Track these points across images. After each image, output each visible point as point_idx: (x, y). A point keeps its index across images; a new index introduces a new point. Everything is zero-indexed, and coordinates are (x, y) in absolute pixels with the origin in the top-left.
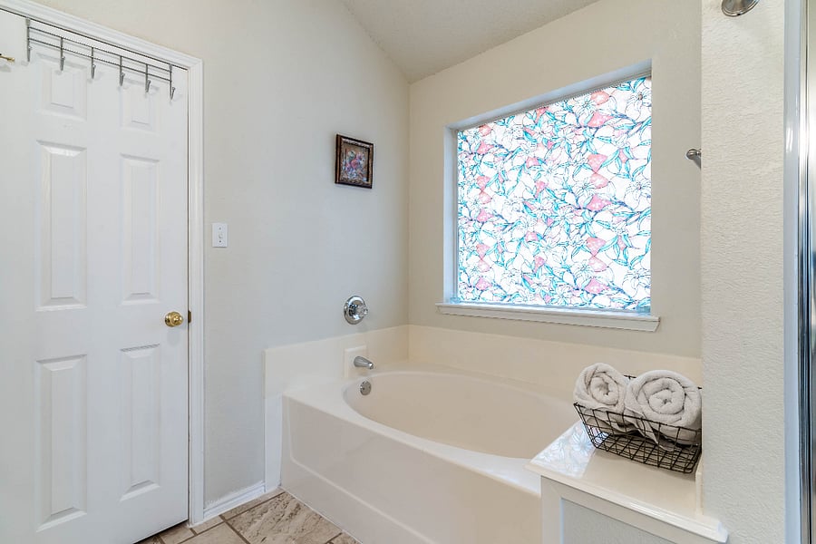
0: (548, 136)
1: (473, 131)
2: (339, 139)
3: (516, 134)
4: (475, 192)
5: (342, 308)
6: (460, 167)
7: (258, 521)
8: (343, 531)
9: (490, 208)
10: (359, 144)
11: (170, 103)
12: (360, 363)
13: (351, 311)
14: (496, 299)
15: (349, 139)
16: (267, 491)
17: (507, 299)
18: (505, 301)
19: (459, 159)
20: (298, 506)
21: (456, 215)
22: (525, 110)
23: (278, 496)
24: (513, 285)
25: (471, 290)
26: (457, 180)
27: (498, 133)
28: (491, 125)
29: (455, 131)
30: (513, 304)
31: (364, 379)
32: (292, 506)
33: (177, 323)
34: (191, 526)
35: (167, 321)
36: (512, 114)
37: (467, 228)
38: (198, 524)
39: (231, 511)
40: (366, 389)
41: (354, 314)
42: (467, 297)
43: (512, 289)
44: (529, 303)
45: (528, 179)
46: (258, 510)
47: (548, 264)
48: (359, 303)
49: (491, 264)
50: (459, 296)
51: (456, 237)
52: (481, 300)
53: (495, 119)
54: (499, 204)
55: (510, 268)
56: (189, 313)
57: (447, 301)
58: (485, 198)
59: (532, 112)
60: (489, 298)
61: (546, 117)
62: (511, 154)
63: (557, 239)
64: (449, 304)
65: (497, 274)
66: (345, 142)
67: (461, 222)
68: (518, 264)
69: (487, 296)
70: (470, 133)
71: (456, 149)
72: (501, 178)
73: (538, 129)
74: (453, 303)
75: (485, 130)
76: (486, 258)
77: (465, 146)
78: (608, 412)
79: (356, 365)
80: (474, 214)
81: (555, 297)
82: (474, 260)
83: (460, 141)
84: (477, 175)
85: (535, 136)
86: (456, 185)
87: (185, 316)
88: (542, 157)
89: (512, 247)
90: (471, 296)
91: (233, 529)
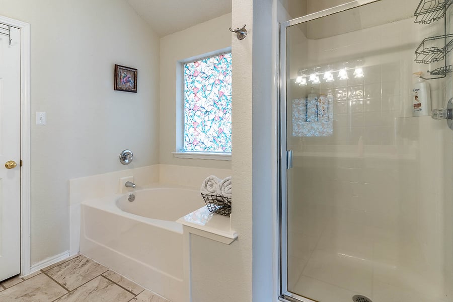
0: (224, 70)
1: (191, 64)
2: (116, 66)
3: (211, 67)
4: (193, 95)
5: (119, 156)
6: (185, 82)
7: (63, 270)
8: (110, 269)
9: (199, 103)
10: (129, 69)
11: (9, 47)
12: (128, 185)
13: (124, 158)
14: (201, 150)
15: (122, 66)
16: (71, 256)
17: (207, 149)
18: (206, 150)
19: (185, 78)
20: (88, 261)
21: (183, 106)
22: (214, 56)
23: (77, 257)
24: (209, 142)
25: (190, 145)
26: (184, 89)
27: (202, 66)
28: (199, 62)
29: (183, 64)
30: (210, 152)
31: (131, 193)
32: (84, 261)
33: (12, 167)
34: (22, 277)
35: (7, 166)
36: (209, 57)
37: (188, 113)
38: (26, 275)
39: (47, 267)
40: (132, 198)
41: (126, 159)
42: (189, 149)
43: (209, 144)
44: (216, 151)
45: (215, 90)
46: (64, 265)
47: (224, 132)
48: (129, 154)
49: (199, 132)
50: (185, 148)
51: (183, 118)
52: (195, 150)
53: (201, 59)
54: (202, 102)
55: (208, 134)
56: (21, 162)
57: (178, 151)
58: (197, 99)
59: (217, 57)
60: (199, 149)
61: (224, 60)
62: (208, 77)
63: (228, 120)
64: (179, 153)
65: (202, 137)
66: (120, 69)
67: (186, 111)
68: (211, 131)
69: (197, 148)
70: (190, 65)
71: (183, 73)
72: (204, 89)
73: (220, 66)
74: (181, 152)
75: (197, 64)
76: (197, 129)
77: (188, 72)
78: (212, 196)
79: (127, 186)
80: (192, 106)
81: (227, 148)
82: (192, 129)
83: (185, 69)
84: (193, 87)
85: (219, 69)
86: (183, 91)
87: (18, 163)
88: (222, 79)
89: (209, 123)
90: (191, 148)
91: (47, 275)
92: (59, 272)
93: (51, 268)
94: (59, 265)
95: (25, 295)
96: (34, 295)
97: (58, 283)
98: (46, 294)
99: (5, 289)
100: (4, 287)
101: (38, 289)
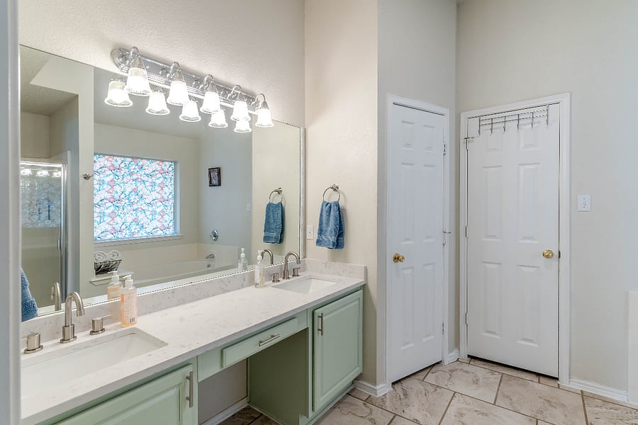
16: (630, 402)
34: (559, 383)
38: (565, 385)
39: (591, 393)
56: (559, 253)
87: (556, 254)
91: (583, 401)
92: (598, 409)
93: (594, 397)
94: (605, 401)
95: (548, 401)
96: (555, 407)
97: (586, 416)
98: (566, 416)
99: (539, 382)
100: (539, 380)
101: (563, 406)
